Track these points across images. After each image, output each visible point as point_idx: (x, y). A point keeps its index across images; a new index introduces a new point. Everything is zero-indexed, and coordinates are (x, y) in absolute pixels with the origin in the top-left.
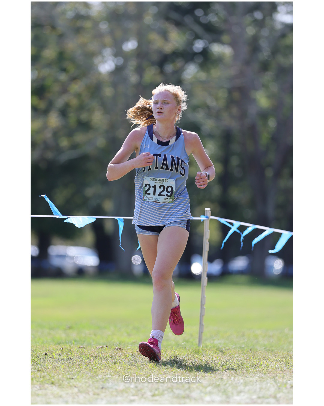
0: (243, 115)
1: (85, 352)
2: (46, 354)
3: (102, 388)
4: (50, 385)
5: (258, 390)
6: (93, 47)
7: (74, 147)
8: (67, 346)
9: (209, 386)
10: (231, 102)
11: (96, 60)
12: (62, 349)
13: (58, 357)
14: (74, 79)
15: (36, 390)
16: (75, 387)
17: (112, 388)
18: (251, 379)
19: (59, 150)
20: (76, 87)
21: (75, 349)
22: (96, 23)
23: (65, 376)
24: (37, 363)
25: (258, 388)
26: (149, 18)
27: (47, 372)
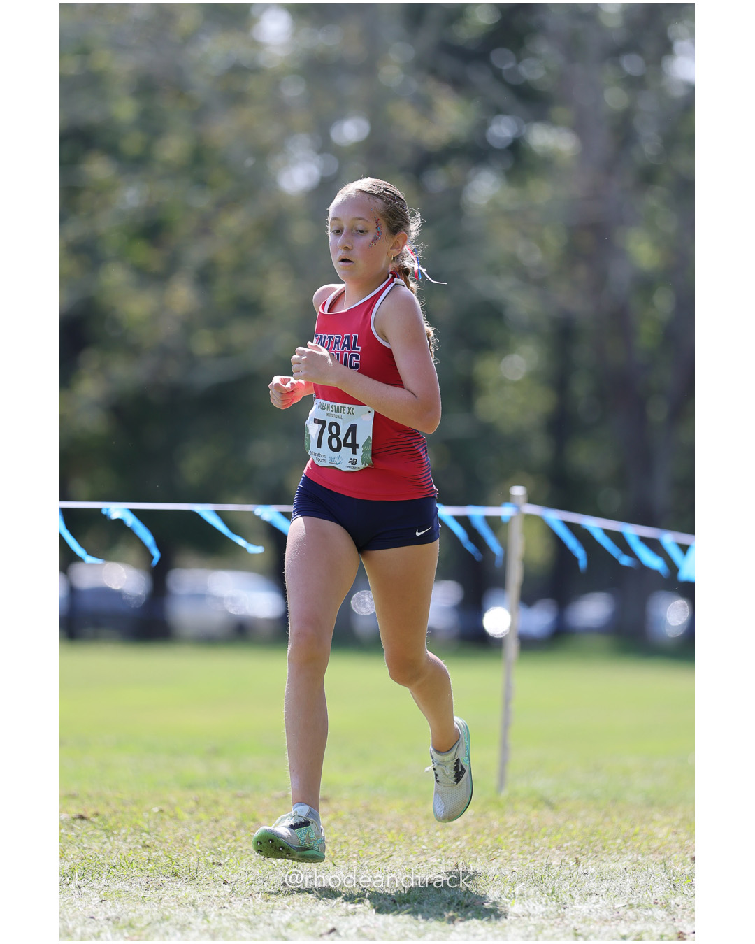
0: (599, 283)
1: (247, 805)
2: (161, 810)
4: (170, 879)
6: (269, 132)
7: (226, 352)
8: (209, 793)
10: (574, 254)
11: (273, 163)
12: (195, 798)
13: (187, 817)
14: (226, 204)
16: (225, 883)
18: (613, 865)
19: (191, 360)
20: (234, 222)
21: (226, 799)
22: (275, 80)
23: (203, 859)
24: (142, 830)
25: (628, 886)
26: (392, 72)
27: (164, 850)
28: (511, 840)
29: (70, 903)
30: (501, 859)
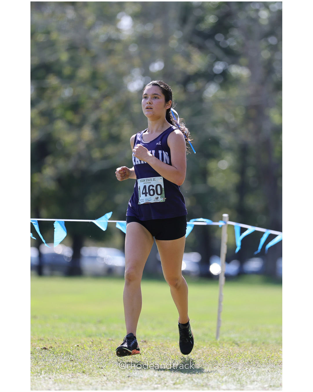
0: (258, 131)
1: (113, 344)
2: (78, 346)
3: (129, 377)
4: (81, 374)
5: (270, 379)
6: (123, 67)
7: (105, 158)
8: (98, 339)
9: (225, 375)
10: (248, 119)
11: (126, 80)
12: (92, 341)
13: (88, 348)
14: (105, 96)
15: (69, 379)
16: (104, 376)
17: (137, 377)
18: (263, 369)
19: (91, 160)
20: (108, 104)
21: (104, 341)
22: (126, 46)
23: (95, 366)
24: (70, 354)
25: (269, 378)
26: (174, 42)
27: (79, 362)
28: (221, 359)
29: (40, 384)
30: (217, 367)
